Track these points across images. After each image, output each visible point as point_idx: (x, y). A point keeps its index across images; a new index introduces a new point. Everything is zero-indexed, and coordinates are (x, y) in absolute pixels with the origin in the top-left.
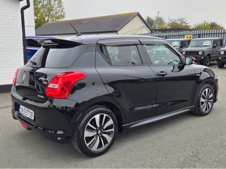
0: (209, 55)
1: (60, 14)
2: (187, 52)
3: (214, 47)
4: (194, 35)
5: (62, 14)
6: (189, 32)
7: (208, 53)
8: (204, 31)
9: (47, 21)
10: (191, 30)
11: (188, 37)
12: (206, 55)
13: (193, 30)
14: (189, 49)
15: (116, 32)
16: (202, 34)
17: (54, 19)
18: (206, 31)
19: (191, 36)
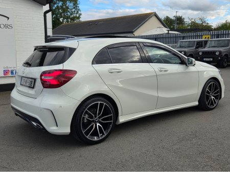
0: (226, 55)
1: (75, 15)
2: (203, 52)
4: (212, 35)
5: (78, 15)
6: (207, 32)
7: (225, 53)
8: (222, 31)
9: (62, 23)
10: (212, 30)
11: (206, 38)
12: (223, 55)
14: (206, 49)
16: (221, 34)
17: (69, 20)
18: (225, 31)
19: (209, 36)
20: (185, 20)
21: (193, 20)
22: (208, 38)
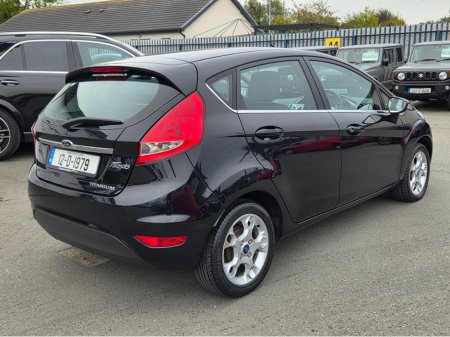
3: (385, 64)
4: (344, 38)
6: (334, 31)
8: (364, 29)
10: (337, 28)
11: (331, 44)
13: (344, 26)
15: (180, 31)
16: (361, 36)
18: (368, 30)
19: (338, 40)
20: (286, 7)
21: (302, 7)
22: (336, 43)
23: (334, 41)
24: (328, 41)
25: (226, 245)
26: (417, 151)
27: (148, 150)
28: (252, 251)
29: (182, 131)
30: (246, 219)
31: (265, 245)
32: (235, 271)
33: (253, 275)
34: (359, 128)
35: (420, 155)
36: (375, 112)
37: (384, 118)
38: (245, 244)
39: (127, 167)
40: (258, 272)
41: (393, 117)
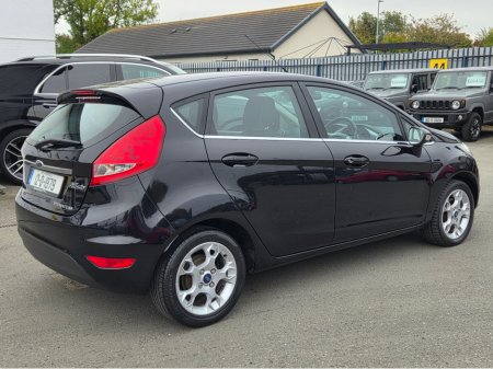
0: (478, 110)
2: (423, 104)
4: (453, 58)
5: (150, 8)
7: (474, 105)
8: (476, 49)
9: (113, 26)
11: (436, 65)
12: (471, 109)
15: (268, 51)
16: (473, 57)
17: (131, 20)
18: (482, 49)
19: (445, 61)
21: (422, 22)
22: (443, 65)
23: (440, 62)
24: (432, 63)
25: (181, 271)
26: (453, 189)
27: (104, 171)
28: (216, 281)
29: (136, 154)
30: (208, 247)
31: (233, 275)
32: (193, 299)
33: (216, 306)
34: (362, 159)
35: (459, 194)
36: (396, 142)
37: (405, 150)
38: (206, 272)
39: (83, 187)
40: (222, 303)
41: (416, 150)
